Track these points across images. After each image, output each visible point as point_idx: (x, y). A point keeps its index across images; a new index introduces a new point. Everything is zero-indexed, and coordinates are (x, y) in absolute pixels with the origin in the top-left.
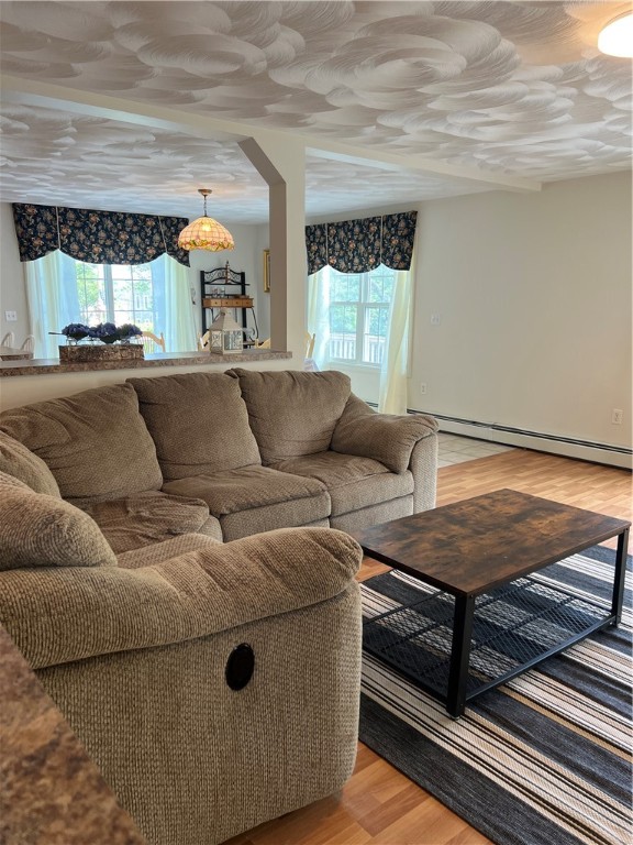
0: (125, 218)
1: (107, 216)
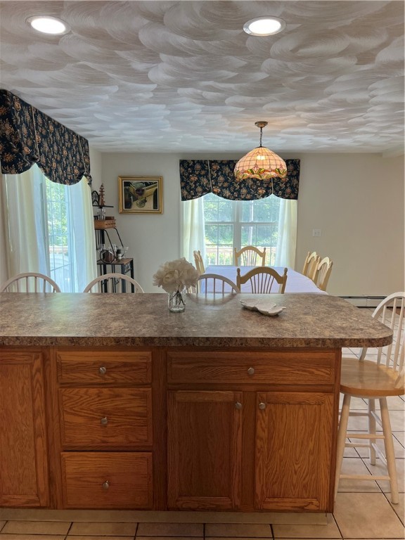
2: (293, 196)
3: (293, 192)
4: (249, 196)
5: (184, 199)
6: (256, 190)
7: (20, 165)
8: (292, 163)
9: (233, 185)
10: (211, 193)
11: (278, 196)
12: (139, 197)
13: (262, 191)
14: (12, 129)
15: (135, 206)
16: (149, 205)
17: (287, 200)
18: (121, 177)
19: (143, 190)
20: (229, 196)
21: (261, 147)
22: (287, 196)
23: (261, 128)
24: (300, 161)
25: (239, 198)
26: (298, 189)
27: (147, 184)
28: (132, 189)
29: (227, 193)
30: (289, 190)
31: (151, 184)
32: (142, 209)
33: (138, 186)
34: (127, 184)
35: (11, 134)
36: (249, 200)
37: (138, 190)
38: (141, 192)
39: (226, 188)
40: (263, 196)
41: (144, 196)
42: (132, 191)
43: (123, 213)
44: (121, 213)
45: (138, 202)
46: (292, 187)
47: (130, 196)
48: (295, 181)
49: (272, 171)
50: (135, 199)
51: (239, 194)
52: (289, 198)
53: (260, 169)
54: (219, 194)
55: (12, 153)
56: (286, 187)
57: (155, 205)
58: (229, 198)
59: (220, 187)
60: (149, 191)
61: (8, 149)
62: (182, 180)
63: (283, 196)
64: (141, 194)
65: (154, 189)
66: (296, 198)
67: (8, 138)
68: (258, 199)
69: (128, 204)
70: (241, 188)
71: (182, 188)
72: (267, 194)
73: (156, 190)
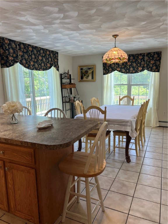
0: (40, 50)
1: (35, 48)
2: (157, 70)
3: (157, 68)
4: (134, 71)
5: (104, 74)
6: (138, 68)
7: (8, 64)
8: (157, 53)
9: (126, 66)
10: (116, 71)
11: (149, 71)
12: (86, 74)
13: (140, 69)
14: (3, 51)
15: (84, 79)
16: (90, 78)
17: (154, 72)
18: (79, 66)
19: (88, 71)
20: (124, 72)
21: (115, 47)
22: (153, 71)
23: (115, 38)
24: (161, 52)
25: (129, 72)
26: (160, 67)
27: (89, 69)
28: (84, 71)
29: (124, 70)
30: (154, 68)
31: (91, 68)
32: (87, 79)
33: (86, 70)
34: (82, 69)
35: (3, 53)
36: (134, 73)
37: (86, 71)
38: (87, 72)
39: (123, 68)
40: (141, 71)
41: (88, 74)
42: (83, 72)
43: (80, 81)
44: (79, 81)
45: (86, 76)
46: (156, 66)
47: (83, 74)
48: (158, 63)
49: (116, 59)
50: (85, 75)
51: (129, 71)
52: (154, 71)
53: (110, 58)
54: (119, 71)
55: (4, 60)
56: (153, 66)
57: (92, 78)
58: (124, 73)
59: (120, 68)
60: (90, 72)
61: (2, 59)
62: (103, 66)
63: (151, 71)
64: (87, 73)
65: (92, 71)
66: (158, 71)
67: (2, 55)
68: (138, 72)
69: (82, 78)
70: (130, 68)
71: (103, 69)
72: (143, 70)
73: (93, 71)
